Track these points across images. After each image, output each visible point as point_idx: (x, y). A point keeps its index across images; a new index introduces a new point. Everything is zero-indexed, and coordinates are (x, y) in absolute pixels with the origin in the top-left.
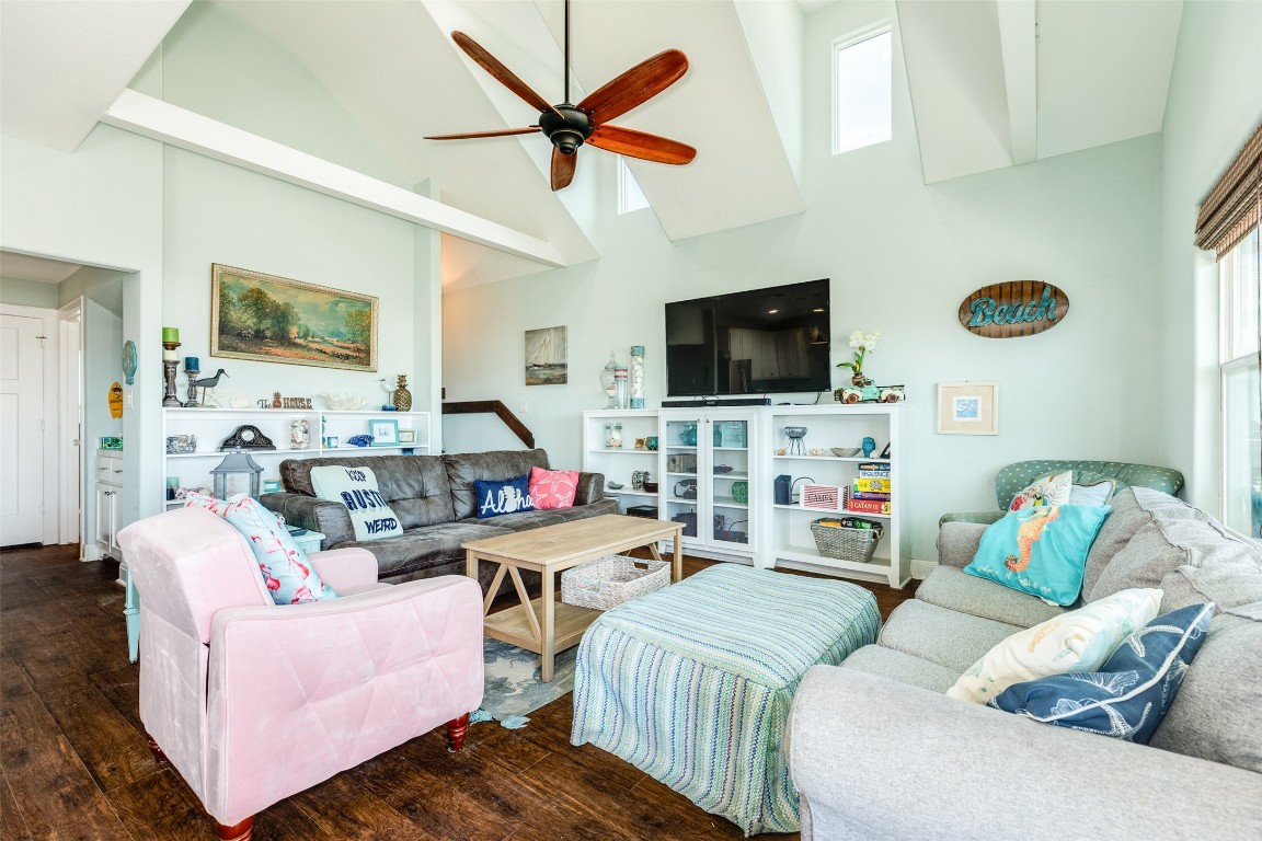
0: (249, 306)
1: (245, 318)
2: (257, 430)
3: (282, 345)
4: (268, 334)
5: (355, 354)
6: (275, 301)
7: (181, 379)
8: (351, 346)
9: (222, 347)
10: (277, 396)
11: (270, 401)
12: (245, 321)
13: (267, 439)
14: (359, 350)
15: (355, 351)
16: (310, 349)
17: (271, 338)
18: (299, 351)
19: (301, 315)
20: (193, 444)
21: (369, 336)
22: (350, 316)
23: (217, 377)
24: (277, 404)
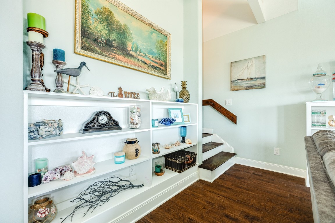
0: (102, 20)
1: (100, 28)
2: (109, 114)
3: (123, 54)
4: (115, 44)
5: (160, 67)
6: (119, 21)
7: (49, 69)
8: (158, 61)
9: (83, 48)
10: (120, 90)
11: (117, 93)
12: (100, 31)
13: (116, 121)
14: (162, 65)
15: (160, 65)
16: (138, 60)
17: (116, 48)
18: (132, 60)
19: (134, 36)
20: (60, 128)
21: (166, 57)
22: (158, 42)
23: (80, 68)
24: (120, 95)
